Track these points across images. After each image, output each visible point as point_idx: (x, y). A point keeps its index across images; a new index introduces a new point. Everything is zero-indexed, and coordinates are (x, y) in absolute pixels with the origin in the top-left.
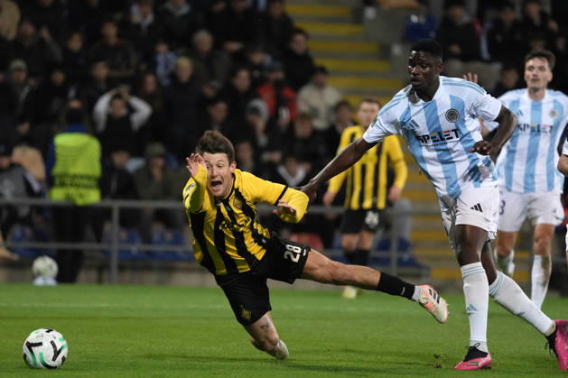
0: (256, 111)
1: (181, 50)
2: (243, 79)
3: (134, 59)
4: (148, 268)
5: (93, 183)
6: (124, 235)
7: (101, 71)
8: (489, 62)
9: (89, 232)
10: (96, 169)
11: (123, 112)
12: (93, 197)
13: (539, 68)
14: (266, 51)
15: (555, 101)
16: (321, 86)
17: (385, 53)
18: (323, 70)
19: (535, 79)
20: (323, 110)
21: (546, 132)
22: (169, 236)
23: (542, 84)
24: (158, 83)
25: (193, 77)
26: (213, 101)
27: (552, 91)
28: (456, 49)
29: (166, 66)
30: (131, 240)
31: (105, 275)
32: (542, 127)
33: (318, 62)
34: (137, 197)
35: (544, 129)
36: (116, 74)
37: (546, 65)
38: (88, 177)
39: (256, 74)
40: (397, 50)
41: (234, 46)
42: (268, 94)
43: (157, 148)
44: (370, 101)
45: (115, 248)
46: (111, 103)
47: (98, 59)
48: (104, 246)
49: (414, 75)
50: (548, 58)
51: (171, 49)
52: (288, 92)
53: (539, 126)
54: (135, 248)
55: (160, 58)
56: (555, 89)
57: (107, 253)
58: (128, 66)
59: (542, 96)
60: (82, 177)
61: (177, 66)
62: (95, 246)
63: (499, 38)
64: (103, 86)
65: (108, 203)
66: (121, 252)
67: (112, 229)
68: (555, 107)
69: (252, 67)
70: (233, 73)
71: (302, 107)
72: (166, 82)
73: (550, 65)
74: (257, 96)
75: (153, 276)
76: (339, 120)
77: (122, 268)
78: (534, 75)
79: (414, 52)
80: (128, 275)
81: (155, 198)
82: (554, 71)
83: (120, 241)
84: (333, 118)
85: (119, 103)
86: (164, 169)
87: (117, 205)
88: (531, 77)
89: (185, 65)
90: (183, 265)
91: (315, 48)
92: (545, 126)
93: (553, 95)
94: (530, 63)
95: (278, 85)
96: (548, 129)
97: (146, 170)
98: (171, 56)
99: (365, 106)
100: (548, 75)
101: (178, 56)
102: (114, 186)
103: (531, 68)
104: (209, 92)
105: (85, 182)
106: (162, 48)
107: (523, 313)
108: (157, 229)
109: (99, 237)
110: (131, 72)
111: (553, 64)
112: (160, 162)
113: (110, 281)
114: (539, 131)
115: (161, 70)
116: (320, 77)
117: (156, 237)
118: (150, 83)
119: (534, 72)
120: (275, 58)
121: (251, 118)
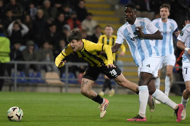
0: (66, 29)
1: (39, 7)
2: (62, 17)
3: (22, 10)
4: (28, 86)
5: (7, 55)
6: (19, 73)
7: (10, 14)
8: (150, 11)
9: (6, 73)
10: (8, 50)
11: (18, 29)
12: (7, 60)
13: (165, 11)
14: (70, 7)
15: (171, 23)
16: (90, 20)
17: (112, 8)
18: (90, 14)
19: (164, 15)
20: (91, 29)
21: (168, 34)
22: (35, 74)
23: (166, 17)
24: (31, 18)
25: (44, 16)
26: (51, 25)
27: (170, 19)
28: (138, 7)
29: (34, 13)
30: (21, 76)
31: (12, 88)
32: (167, 32)
33: (89, 11)
34: (23, 60)
35: (168, 33)
36: (15, 15)
37: (167, 10)
38: (6, 53)
39: (67, 15)
40: (117, 7)
41: (58, 5)
42: (71, 22)
43: (31, 42)
44: (109, 26)
45: (16, 78)
46: (14, 26)
47: (9, 10)
48: (11, 78)
49: (127, 16)
50: (168, 7)
51: (35, 6)
52: (78, 22)
53: (166, 32)
54: (23, 78)
55: (31, 10)
56: (171, 19)
57: (13, 80)
58: (20, 12)
59: (166, 21)
60: (3, 53)
61: (37, 13)
62: (8, 78)
63: (153, 3)
64: (11, 19)
65: (13, 62)
66: (18, 80)
67: (14, 71)
68: (171, 25)
69: (65, 13)
70: (58, 15)
71: (83, 28)
72: (34, 18)
73: (169, 10)
74: (67, 23)
75: (30, 89)
76: (97, 32)
77: (18, 85)
78: (164, 14)
79: (126, 8)
80: (20, 88)
81: (30, 60)
82: (170, 12)
83: (18, 76)
84: (94, 32)
85: (17, 26)
86: (33, 50)
87: (16, 63)
88: (163, 14)
89: (40, 12)
90: (41, 84)
91: (87, 6)
92: (168, 32)
93: (170, 21)
94: (162, 9)
95: (74, 19)
96: (169, 33)
97: (27, 50)
98: (35, 9)
99: (107, 28)
100: (168, 13)
101: (38, 9)
102: (15, 56)
103: (162, 11)
104: (49, 22)
105: (4, 54)
106: (32, 6)
107: (166, 102)
108: (31, 71)
109: (10, 75)
110: (21, 15)
111: (170, 9)
112: (32, 47)
113: (14, 90)
114: (166, 34)
115: (32, 14)
116: (90, 17)
117: (31, 74)
118: (28, 18)
119: (164, 13)
120: (73, 10)
121: (65, 31)
